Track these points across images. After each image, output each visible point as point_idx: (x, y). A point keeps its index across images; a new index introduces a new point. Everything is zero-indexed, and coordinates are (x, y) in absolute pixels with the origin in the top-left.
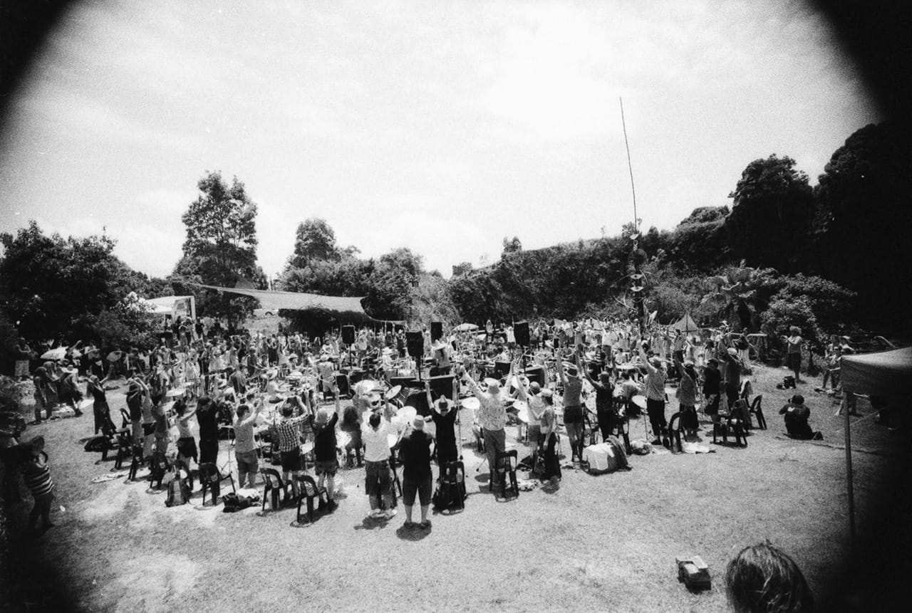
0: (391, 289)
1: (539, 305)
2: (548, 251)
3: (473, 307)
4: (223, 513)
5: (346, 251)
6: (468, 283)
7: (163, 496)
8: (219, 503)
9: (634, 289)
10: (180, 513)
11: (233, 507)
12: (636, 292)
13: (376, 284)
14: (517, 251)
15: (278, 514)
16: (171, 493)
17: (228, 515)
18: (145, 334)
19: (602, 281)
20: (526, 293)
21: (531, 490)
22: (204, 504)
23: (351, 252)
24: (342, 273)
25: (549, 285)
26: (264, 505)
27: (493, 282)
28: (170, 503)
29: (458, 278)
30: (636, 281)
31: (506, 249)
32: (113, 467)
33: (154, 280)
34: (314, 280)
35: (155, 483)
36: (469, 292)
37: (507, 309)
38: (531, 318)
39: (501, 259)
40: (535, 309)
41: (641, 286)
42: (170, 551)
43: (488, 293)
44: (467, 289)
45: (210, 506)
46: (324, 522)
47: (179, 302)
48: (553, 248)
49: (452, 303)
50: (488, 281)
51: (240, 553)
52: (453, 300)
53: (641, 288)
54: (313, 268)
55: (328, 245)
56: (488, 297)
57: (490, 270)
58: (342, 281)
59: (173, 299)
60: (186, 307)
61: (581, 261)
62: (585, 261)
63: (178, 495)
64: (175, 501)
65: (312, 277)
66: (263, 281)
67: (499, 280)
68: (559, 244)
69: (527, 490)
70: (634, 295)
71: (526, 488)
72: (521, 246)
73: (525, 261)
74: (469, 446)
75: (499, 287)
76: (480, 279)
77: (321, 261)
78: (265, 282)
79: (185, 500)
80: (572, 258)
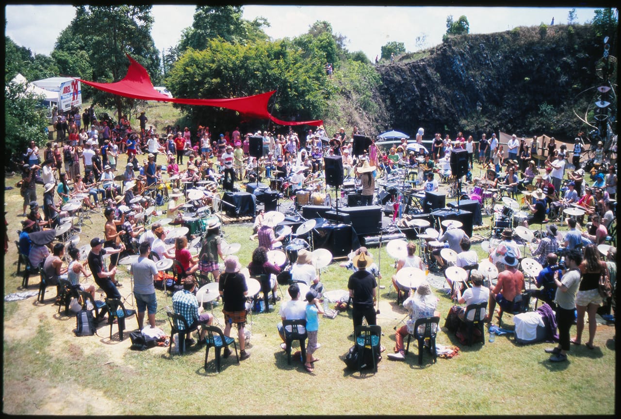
0: (305, 81)
1: (482, 102)
2: (501, 35)
3: (403, 100)
4: (130, 351)
5: (253, 25)
6: (399, 71)
7: (72, 323)
8: (126, 339)
9: (598, 104)
10: (90, 344)
11: (140, 345)
12: (601, 108)
13: (287, 75)
14: (463, 33)
15: (185, 358)
16: (80, 322)
17: (136, 353)
18: (36, 128)
19: (564, 79)
20: (469, 88)
21: (450, 357)
22: (111, 337)
23: (259, 25)
24: (246, 58)
25: (498, 79)
26: (170, 345)
27: (430, 71)
28: (79, 332)
29: (387, 63)
30: (603, 94)
31: (450, 31)
32: (20, 284)
33: (38, 57)
34: (214, 66)
35: (63, 308)
36: (400, 82)
37: (445, 105)
38: (472, 119)
39: (442, 42)
40: (479, 108)
41: (608, 101)
42: (85, 385)
43: (423, 85)
44: (398, 78)
45: (117, 340)
46: (231, 371)
47: (65, 86)
48: (508, 32)
49: (378, 94)
50: (423, 70)
51: (151, 396)
52: (379, 91)
53: (607, 104)
54: (214, 51)
55: (232, 18)
56: (422, 90)
57: (427, 56)
58: (246, 68)
59: (58, 81)
60: (72, 91)
61: (542, 52)
62: (546, 52)
63: (86, 325)
64: (83, 331)
65: (213, 62)
66: (154, 57)
67: (438, 69)
68: (515, 29)
69: (446, 357)
70: (598, 111)
71: (445, 355)
72: (467, 29)
73: (471, 48)
74: (388, 296)
75: (436, 76)
76: (414, 67)
77: (224, 42)
78: (157, 58)
79: (93, 332)
80: (530, 48)
